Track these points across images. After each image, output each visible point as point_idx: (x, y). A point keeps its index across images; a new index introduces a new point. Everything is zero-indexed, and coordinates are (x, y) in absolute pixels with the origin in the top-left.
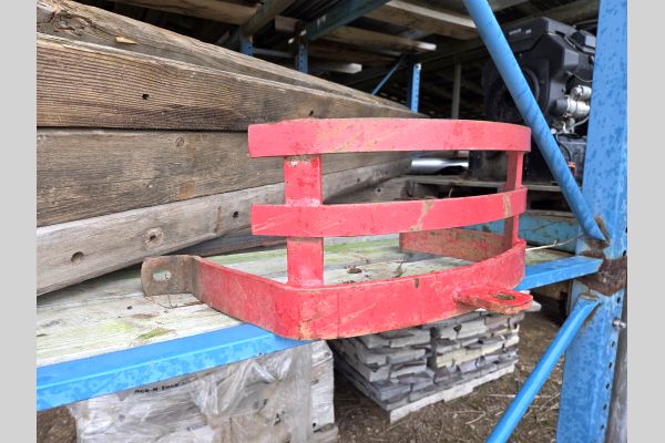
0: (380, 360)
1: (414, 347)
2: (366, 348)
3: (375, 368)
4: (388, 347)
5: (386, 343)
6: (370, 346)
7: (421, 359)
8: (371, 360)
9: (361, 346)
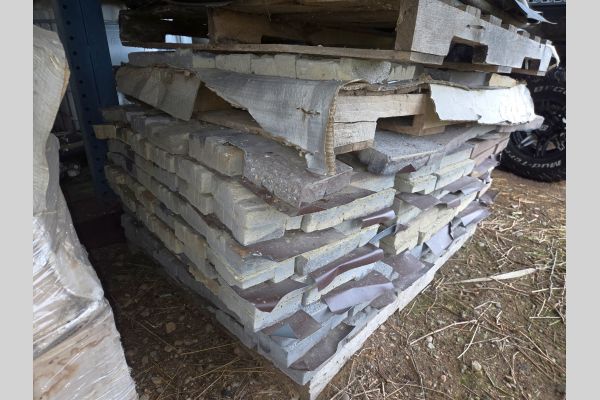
0: (280, 271)
1: (359, 222)
2: (238, 244)
3: (267, 295)
4: (300, 232)
5: (294, 223)
6: (248, 239)
7: (370, 246)
8: (252, 277)
9: (224, 239)
